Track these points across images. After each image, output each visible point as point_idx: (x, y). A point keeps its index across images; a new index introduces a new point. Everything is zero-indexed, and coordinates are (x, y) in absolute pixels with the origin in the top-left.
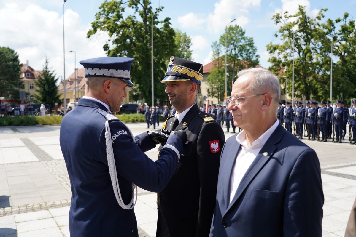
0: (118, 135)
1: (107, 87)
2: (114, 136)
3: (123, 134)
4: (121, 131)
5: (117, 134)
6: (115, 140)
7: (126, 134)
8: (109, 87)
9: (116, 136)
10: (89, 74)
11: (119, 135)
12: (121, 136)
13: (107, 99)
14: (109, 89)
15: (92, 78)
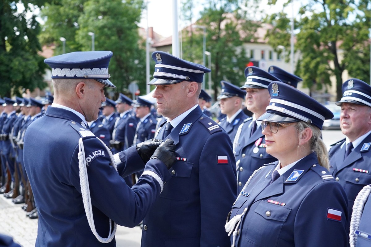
0: (93, 157)
1: (79, 91)
2: (88, 158)
3: (99, 155)
4: (97, 152)
5: (92, 155)
6: (90, 162)
7: (102, 155)
8: (82, 91)
9: (91, 158)
10: (57, 75)
11: (95, 156)
13: (80, 106)
14: (83, 93)
15: (61, 81)
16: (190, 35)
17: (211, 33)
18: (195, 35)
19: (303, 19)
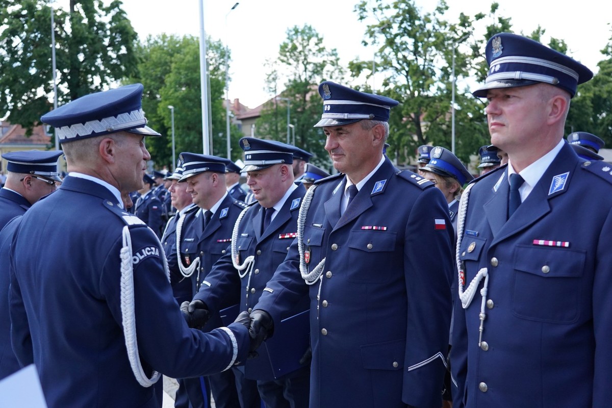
0: (143, 257)
1: (106, 153)
2: (135, 257)
3: (151, 254)
4: (149, 249)
5: (142, 254)
6: (137, 264)
7: (156, 254)
8: (110, 152)
9: (139, 257)
10: (65, 137)
11: (146, 255)
12: (148, 258)
13: (112, 175)
14: (112, 155)
15: (73, 144)
16: (275, 107)
17: (296, 106)
18: (280, 107)
19: (386, 91)
